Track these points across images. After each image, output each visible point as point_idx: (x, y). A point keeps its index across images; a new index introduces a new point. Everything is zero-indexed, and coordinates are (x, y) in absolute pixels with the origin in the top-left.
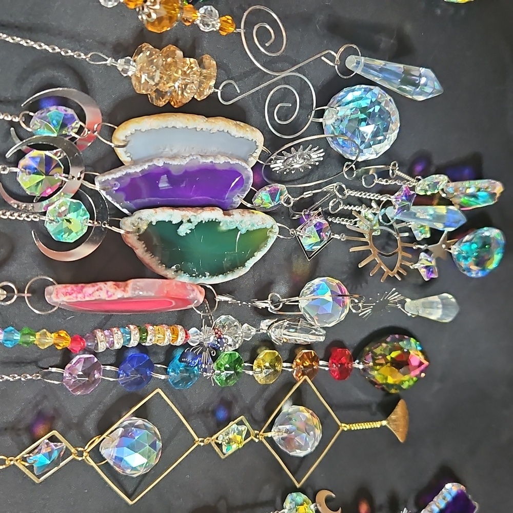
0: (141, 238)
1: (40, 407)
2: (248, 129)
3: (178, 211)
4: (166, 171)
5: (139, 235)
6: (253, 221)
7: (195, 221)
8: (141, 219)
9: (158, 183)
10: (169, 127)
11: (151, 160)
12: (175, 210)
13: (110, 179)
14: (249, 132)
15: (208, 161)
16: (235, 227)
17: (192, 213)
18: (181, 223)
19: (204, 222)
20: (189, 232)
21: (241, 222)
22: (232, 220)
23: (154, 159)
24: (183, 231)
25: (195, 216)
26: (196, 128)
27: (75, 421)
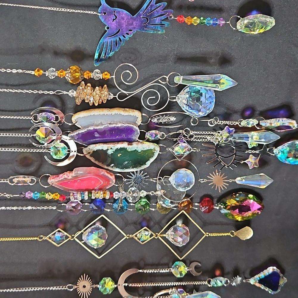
0: (91, 156)
1: (60, 218)
2: (130, 111)
3: (106, 145)
4: (96, 131)
5: (90, 155)
6: (144, 147)
7: (115, 149)
8: (90, 149)
9: (94, 135)
10: (92, 115)
11: (88, 127)
12: (105, 145)
13: (72, 135)
14: (131, 112)
15: (113, 126)
16: (134, 150)
17: (112, 145)
18: (108, 149)
19: (118, 149)
20: (113, 153)
21: (137, 147)
22: (132, 147)
23: (89, 127)
24: (110, 152)
25: (114, 146)
26: (104, 114)
27: (75, 224)
